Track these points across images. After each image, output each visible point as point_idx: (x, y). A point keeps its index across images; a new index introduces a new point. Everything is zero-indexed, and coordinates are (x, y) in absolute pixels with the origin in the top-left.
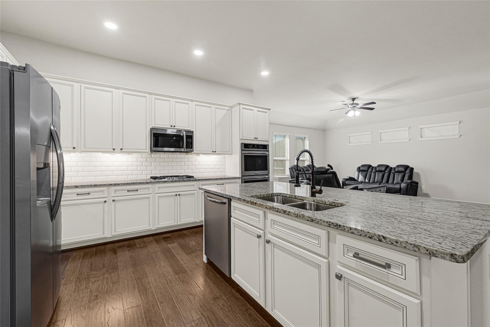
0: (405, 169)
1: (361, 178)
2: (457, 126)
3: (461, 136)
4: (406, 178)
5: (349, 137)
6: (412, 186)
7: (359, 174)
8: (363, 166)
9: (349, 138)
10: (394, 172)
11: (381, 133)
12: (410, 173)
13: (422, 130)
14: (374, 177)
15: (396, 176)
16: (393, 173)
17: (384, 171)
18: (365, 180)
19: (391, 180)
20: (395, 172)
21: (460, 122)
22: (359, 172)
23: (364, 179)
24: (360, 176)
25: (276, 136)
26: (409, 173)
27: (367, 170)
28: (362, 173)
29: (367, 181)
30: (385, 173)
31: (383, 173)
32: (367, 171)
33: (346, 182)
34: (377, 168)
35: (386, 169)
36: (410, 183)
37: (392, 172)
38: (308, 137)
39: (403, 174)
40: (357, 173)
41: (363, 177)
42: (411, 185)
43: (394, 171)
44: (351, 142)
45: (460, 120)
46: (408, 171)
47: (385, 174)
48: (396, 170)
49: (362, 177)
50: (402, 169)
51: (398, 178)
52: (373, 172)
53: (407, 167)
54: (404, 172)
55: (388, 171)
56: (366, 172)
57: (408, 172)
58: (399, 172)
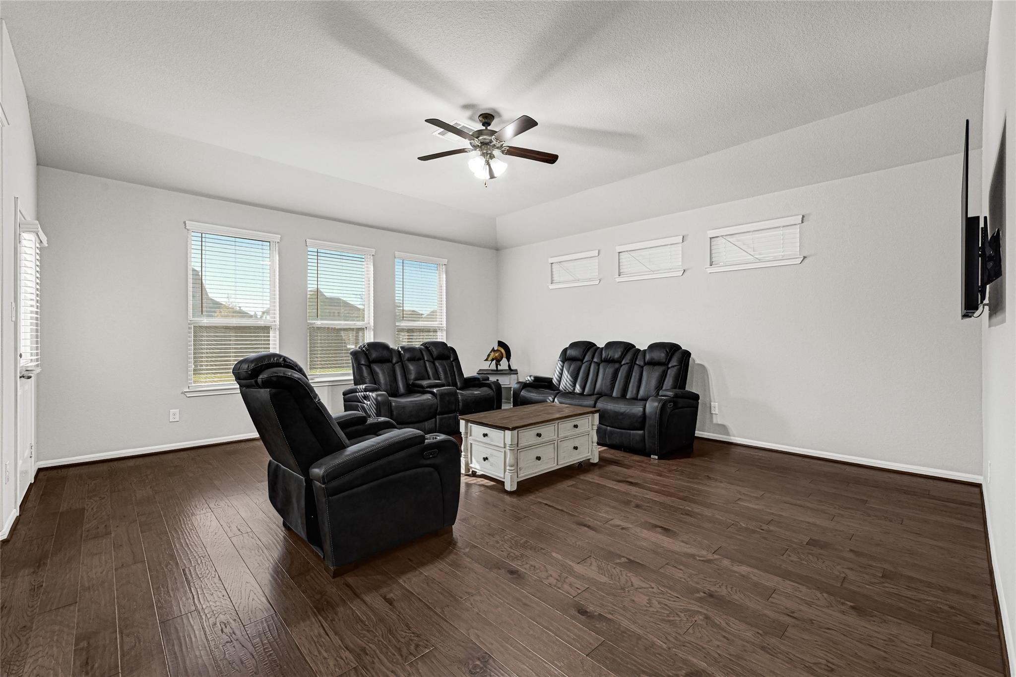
0: (667, 354)
1: (566, 382)
2: (797, 229)
3: (805, 257)
4: (669, 382)
5: (551, 266)
6: (677, 409)
7: (563, 367)
8: (574, 345)
9: (552, 269)
10: (642, 363)
11: (619, 253)
12: (678, 367)
13: (714, 242)
14: (595, 379)
15: (645, 374)
16: (639, 365)
17: (619, 361)
18: (574, 386)
19: (633, 386)
20: (645, 364)
21: (803, 216)
22: (564, 363)
23: (571, 383)
24: (565, 372)
25: (319, 254)
26: (676, 368)
27: (581, 358)
28: (570, 367)
29: (578, 389)
30: (621, 366)
31: (617, 365)
32: (582, 360)
33: (522, 393)
34: (603, 352)
35: (623, 356)
36: (673, 397)
37: (637, 363)
38: (444, 265)
39: (661, 369)
40: (560, 364)
41: (570, 378)
42: (675, 403)
43: (643, 360)
44: (556, 278)
45: (804, 213)
46: (674, 362)
47: (622, 368)
48: (648, 357)
49: (569, 376)
50: (660, 355)
51: (650, 379)
52: (594, 362)
53: (672, 349)
54: (665, 364)
55: (628, 361)
56: (579, 363)
57: (675, 364)
58: (653, 363)
